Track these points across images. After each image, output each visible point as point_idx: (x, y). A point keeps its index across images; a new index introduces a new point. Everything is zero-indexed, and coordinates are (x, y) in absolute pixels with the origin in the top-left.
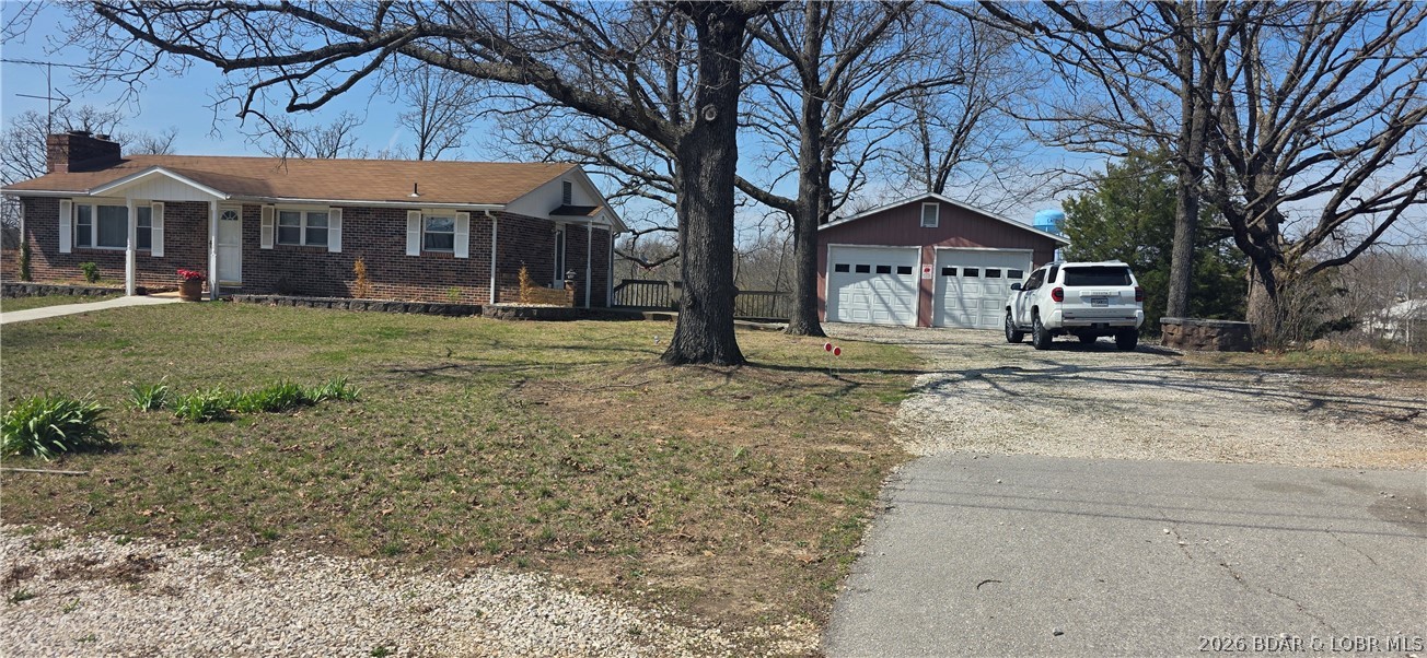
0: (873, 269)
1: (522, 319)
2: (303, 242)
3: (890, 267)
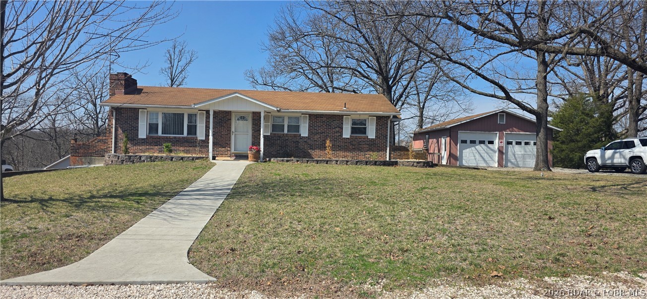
0: (477, 142)
2: (286, 131)
3: (484, 141)
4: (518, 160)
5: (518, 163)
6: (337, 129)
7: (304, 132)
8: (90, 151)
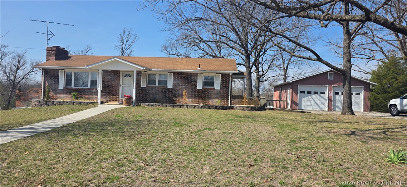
0: (312, 93)
1: (253, 111)
2: (157, 84)
3: (318, 92)
6: (193, 83)
7: (170, 85)
8: (28, 98)
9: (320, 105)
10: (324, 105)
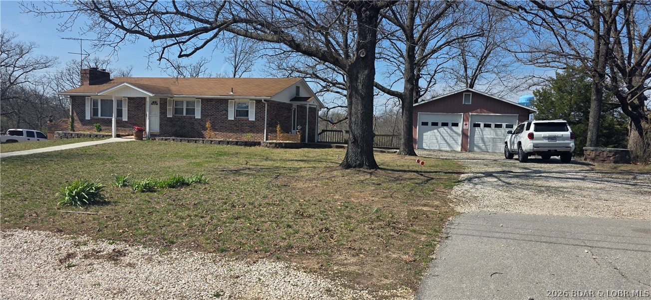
0: (440, 124)
1: (278, 148)
2: (184, 114)
3: (448, 123)
4: (486, 144)
5: (486, 148)
6: (224, 112)
7: (198, 115)
9: (450, 143)
10: (457, 143)
